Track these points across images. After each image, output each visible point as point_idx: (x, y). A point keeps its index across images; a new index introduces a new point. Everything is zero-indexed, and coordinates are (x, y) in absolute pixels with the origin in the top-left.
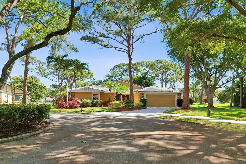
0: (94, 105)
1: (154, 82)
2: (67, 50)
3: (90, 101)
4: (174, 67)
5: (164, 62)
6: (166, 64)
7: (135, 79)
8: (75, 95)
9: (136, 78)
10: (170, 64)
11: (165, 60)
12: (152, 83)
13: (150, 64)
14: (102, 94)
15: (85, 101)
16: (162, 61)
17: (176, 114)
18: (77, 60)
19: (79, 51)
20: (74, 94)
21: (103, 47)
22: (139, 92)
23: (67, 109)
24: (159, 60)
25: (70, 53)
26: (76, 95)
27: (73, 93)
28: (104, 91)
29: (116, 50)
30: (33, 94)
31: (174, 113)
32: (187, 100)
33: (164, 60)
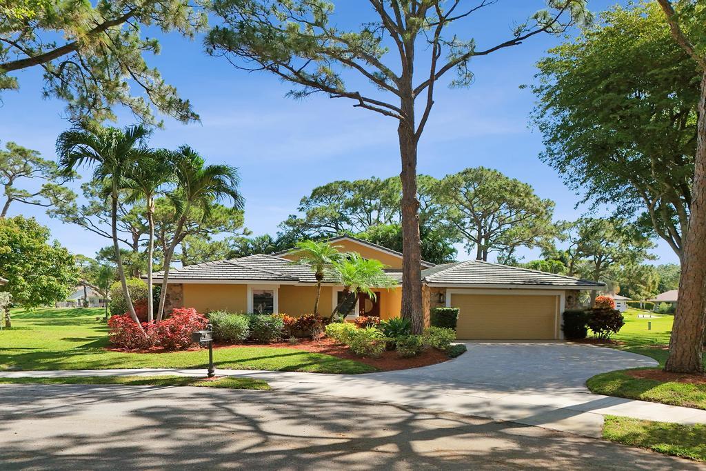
0: (258, 336)
1: (451, 246)
2: (147, 112)
3: (241, 321)
4: (523, 194)
5: (489, 179)
6: (499, 182)
7: (388, 235)
8: (181, 292)
9: (391, 231)
10: (511, 185)
11: (492, 170)
12: (444, 250)
13: (443, 184)
14: (290, 290)
15: (225, 318)
16: (484, 174)
17: (668, 403)
18: (187, 151)
19: (198, 116)
20: (178, 290)
21: (310, 89)
22: (428, 283)
23: (152, 352)
24: (472, 171)
25: (160, 125)
26: (184, 292)
27: (175, 285)
28: (297, 280)
29: (362, 105)
30: (24, 286)
31: (657, 401)
32: (693, 337)
33: (489, 170)
